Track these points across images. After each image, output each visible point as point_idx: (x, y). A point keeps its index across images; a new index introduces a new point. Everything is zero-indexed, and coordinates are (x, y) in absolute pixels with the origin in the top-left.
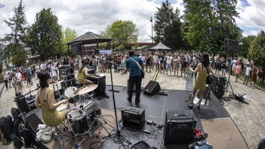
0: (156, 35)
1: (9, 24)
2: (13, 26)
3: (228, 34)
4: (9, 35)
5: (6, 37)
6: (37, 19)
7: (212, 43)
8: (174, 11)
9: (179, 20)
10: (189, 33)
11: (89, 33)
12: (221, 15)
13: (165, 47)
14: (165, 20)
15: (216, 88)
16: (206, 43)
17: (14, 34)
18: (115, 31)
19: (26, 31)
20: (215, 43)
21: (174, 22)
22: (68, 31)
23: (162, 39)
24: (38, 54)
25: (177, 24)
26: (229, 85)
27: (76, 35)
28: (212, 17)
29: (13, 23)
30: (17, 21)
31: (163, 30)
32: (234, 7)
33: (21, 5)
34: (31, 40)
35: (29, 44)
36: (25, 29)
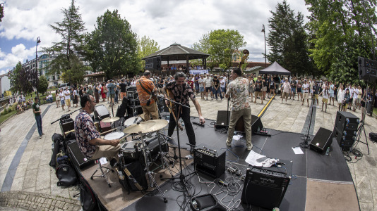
0: (272, 52)
1: (58, 30)
2: (64, 32)
3: (368, 52)
4: (59, 44)
5: (53, 47)
6: (99, 24)
7: (346, 65)
8: (295, 17)
9: (303, 31)
10: (315, 50)
11: (175, 46)
12: (357, 22)
13: (282, 70)
14: (283, 30)
15: (343, 135)
16: (339, 66)
17: (66, 42)
18: (215, 44)
19: (83, 39)
20: (351, 67)
21: (296, 33)
22: (145, 41)
23: (280, 57)
24: (102, 70)
25: (300, 37)
26: (363, 132)
27: (157, 46)
28: (345, 27)
29: (64, 29)
30: (70, 25)
31: (281, 44)
32: (374, 10)
33: (73, 6)
34: (92, 52)
35: (89, 57)
36: (82, 37)
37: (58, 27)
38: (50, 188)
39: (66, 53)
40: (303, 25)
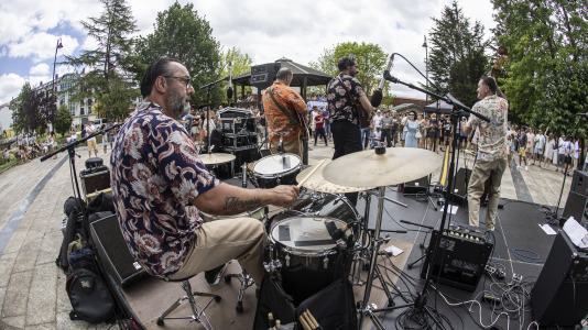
1: (93, 30)
2: (102, 34)
4: (93, 52)
5: (83, 57)
6: (161, 24)
7: (558, 105)
8: (471, 30)
9: (482, 51)
10: (510, 81)
12: (572, 41)
14: (452, 47)
16: (546, 106)
17: (105, 50)
19: (133, 47)
20: (564, 108)
22: (233, 55)
25: (479, 60)
28: (553, 49)
29: (102, 28)
30: (112, 23)
31: (447, 70)
36: (131, 42)
37: (93, 24)
38: (54, 322)
39: (102, 68)
40: (482, 42)
